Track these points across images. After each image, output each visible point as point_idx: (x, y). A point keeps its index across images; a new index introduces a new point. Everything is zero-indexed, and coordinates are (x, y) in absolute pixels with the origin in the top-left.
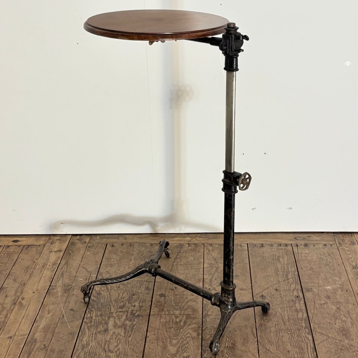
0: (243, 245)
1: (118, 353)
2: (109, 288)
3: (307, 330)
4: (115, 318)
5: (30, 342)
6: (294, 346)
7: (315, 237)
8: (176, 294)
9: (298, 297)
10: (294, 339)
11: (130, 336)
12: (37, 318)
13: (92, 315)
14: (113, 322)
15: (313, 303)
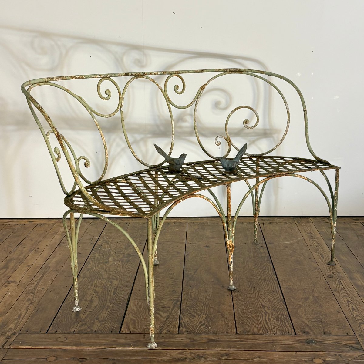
0: (219, 223)
1: (117, 272)
2: (109, 243)
3: (268, 261)
4: (114, 257)
5: (45, 268)
6: (257, 268)
7: (278, 219)
8: (164, 245)
9: (262, 247)
10: (258, 266)
11: (126, 264)
12: (50, 257)
13: (95, 255)
14: (113, 258)
15: (274, 249)
